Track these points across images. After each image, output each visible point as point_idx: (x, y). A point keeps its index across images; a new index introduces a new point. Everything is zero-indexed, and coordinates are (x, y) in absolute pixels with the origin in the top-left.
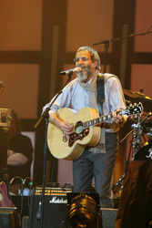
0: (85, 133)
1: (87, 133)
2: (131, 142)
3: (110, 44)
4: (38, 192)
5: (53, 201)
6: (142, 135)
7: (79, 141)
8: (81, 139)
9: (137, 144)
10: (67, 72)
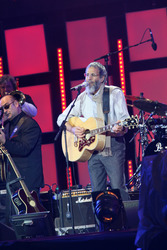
0: (92, 140)
1: (93, 140)
2: (139, 140)
3: (109, 58)
4: (65, 195)
6: (148, 133)
7: (86, 147)
8: (88, 145)
9: (145, 142)
10: (76, 87)
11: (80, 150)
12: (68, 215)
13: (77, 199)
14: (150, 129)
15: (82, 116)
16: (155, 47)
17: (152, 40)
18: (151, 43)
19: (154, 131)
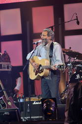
0: (42, 71)
2: (68, 72)
3: (54, 27)
4: (27, 100)
5: (34, 103)
6: (73, 69)
7: (39, 74)
9: (71, 73)
10: (36, 43)
11: (36, 75)
12: (28, 111)
13: (33, 102)
14: (74, 67)
16: (78, 23)
17: (77, 19)
18: (76, 21)
19: (76, 68)
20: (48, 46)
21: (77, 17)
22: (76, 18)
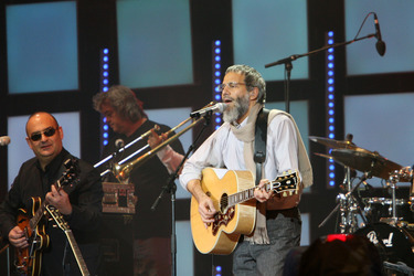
1: (233, 216)
7: (223, 228)
8: (226, 223)
11: (215, 233)
14: (362, 206)
15: (225, 167)
16: (381, 49)
17: (378, 35)
18: (375, 40)
19: (367, 209)
20: (247, 124)
21: (377, 26)
22: (374, 31)
